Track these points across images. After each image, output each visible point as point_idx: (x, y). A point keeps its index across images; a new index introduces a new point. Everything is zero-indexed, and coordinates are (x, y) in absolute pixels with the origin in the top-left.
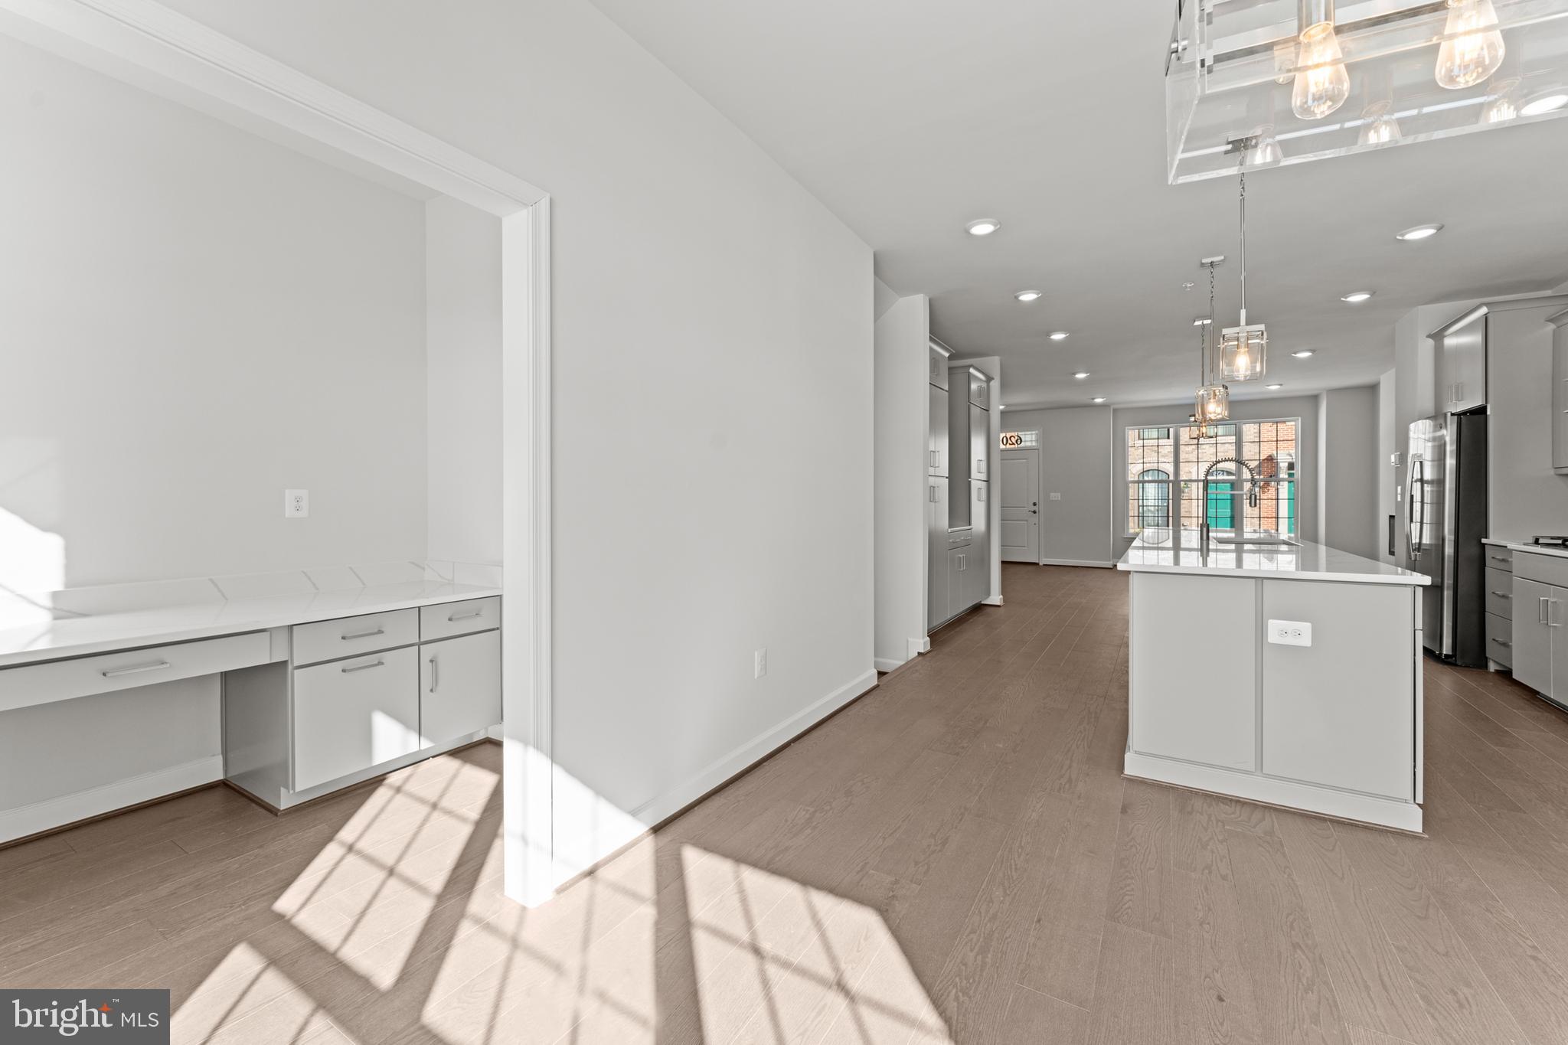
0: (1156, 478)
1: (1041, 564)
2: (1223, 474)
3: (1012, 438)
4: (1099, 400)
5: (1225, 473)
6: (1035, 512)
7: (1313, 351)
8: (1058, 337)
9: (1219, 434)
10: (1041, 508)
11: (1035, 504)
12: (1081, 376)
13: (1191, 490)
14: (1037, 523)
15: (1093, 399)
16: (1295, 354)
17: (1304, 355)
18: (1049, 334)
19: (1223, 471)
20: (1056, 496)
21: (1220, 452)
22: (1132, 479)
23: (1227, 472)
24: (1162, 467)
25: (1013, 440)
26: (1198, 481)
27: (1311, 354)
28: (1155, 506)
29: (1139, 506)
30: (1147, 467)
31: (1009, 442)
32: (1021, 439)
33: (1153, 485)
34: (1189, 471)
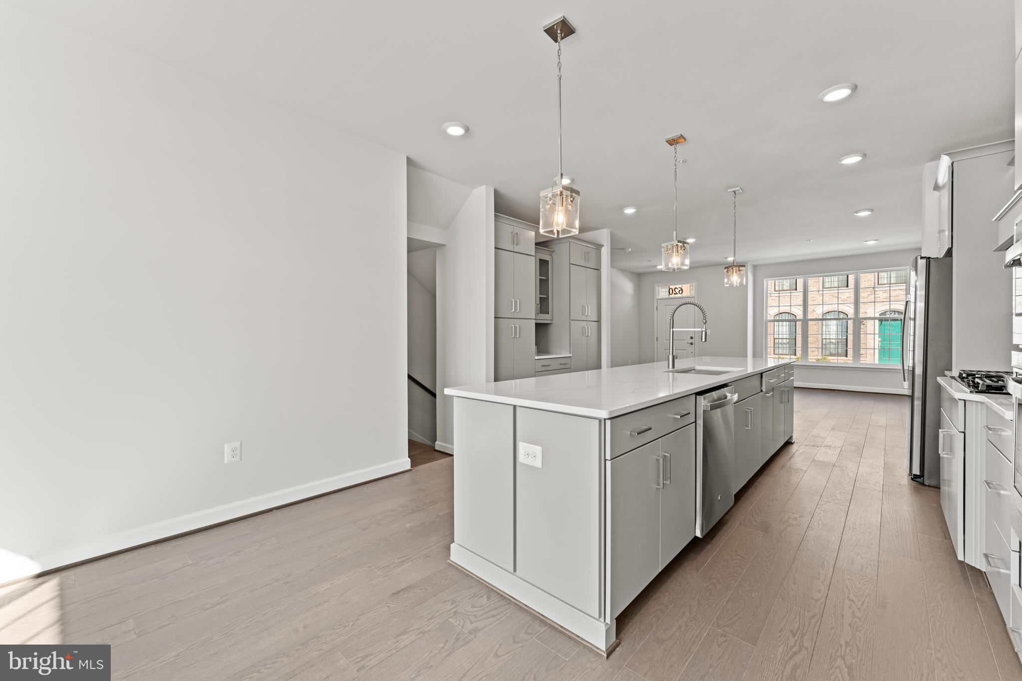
0: (837, 317)
2: (895, 314)
3: (676, 289)
5: (897, 313)
6: (692, 344)
7: (872, 210)
8: (629, 211)
9: (892, 282)
10: (696, 341)
11: (692, 338)
13: (869, 326)
14: (693, 352)
16: (856, 213)
17: (864, 214)
18: (622, 208)
19: (894, 311)
21: (892, 296)
22: (770, 319)
23: (898, 312)
24: (842, 308)
25: (677, 291)
26: (874, 319)
27: (870, 213)
28: (836, 339)
29: (822, 339)
30: (782, 309)
31: (674, 292)
32: (682, 290)
33: (835, 322)
34: (868, 310)
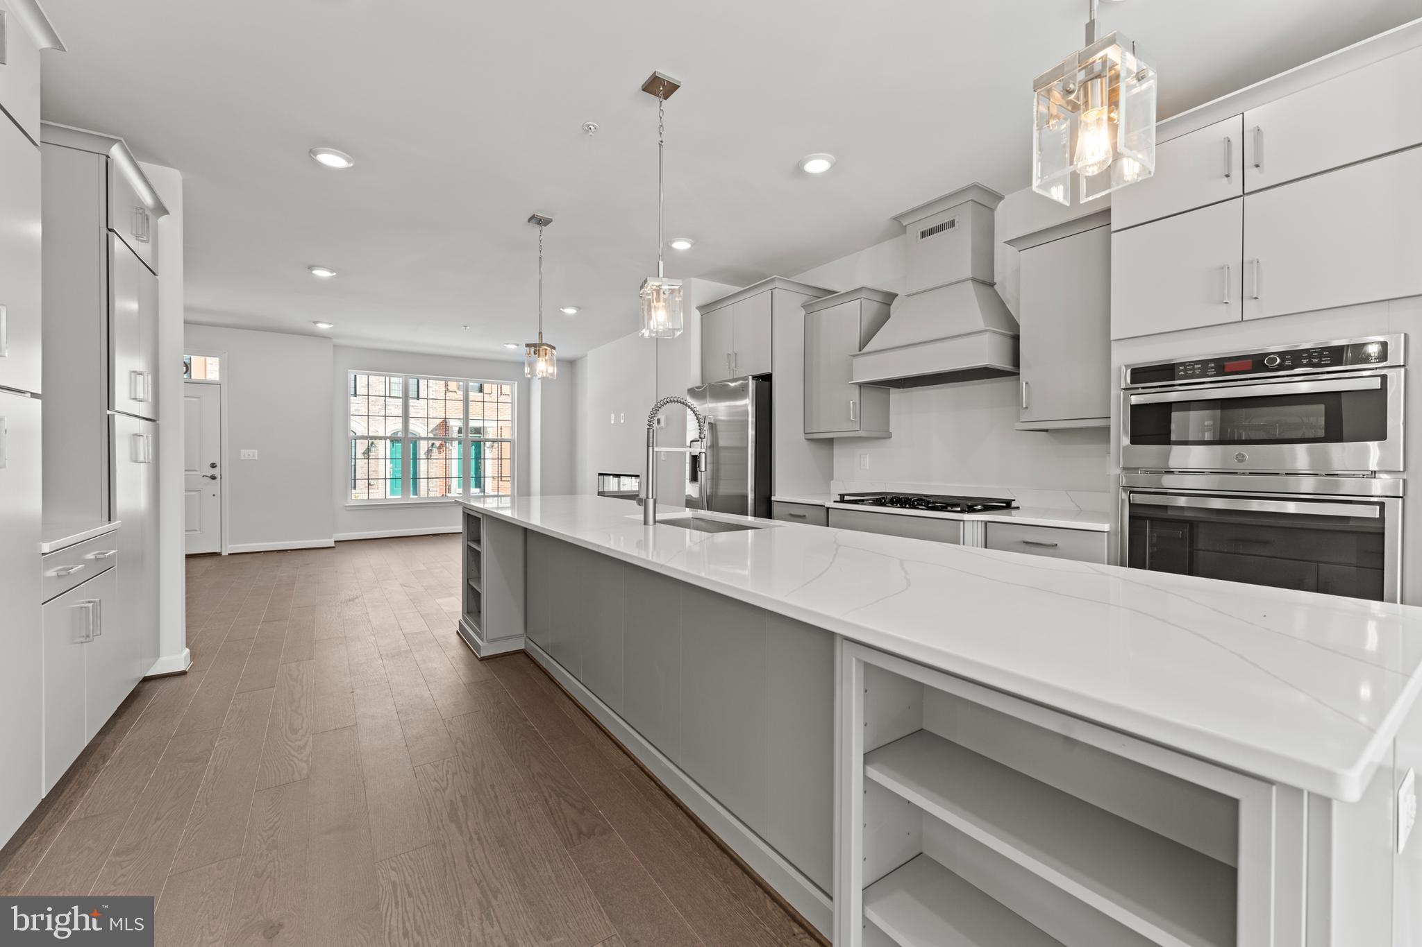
1: (225, 553)
4: (323, 326)
6: (213, 478)
7: (578, 308)
10: (225, 470)
11: (213, 466)
12: (322, 273)
13: (378, 450)
14: (218, 495)
15: (315, 322)
16: (563, 308)
20: (250, 454)
